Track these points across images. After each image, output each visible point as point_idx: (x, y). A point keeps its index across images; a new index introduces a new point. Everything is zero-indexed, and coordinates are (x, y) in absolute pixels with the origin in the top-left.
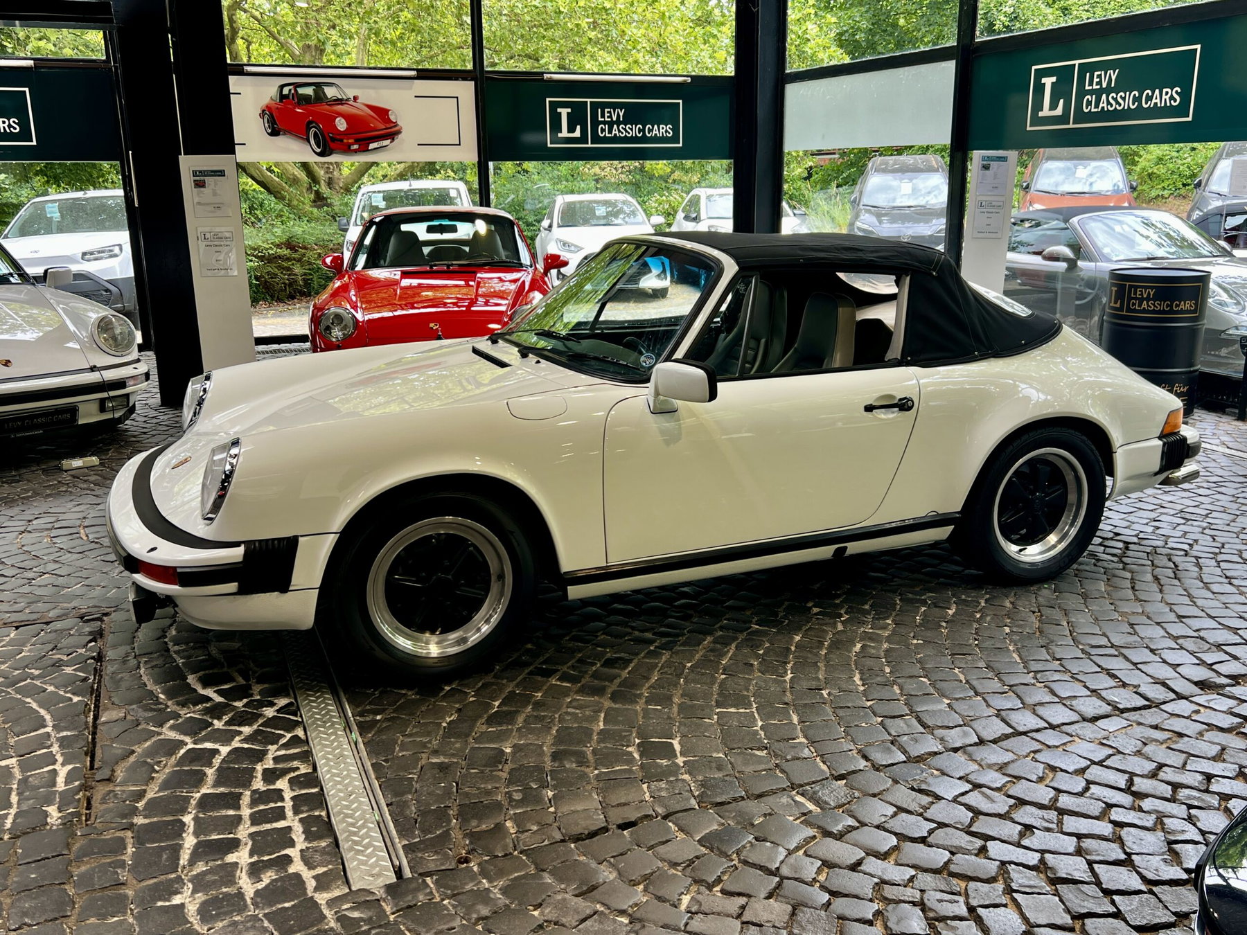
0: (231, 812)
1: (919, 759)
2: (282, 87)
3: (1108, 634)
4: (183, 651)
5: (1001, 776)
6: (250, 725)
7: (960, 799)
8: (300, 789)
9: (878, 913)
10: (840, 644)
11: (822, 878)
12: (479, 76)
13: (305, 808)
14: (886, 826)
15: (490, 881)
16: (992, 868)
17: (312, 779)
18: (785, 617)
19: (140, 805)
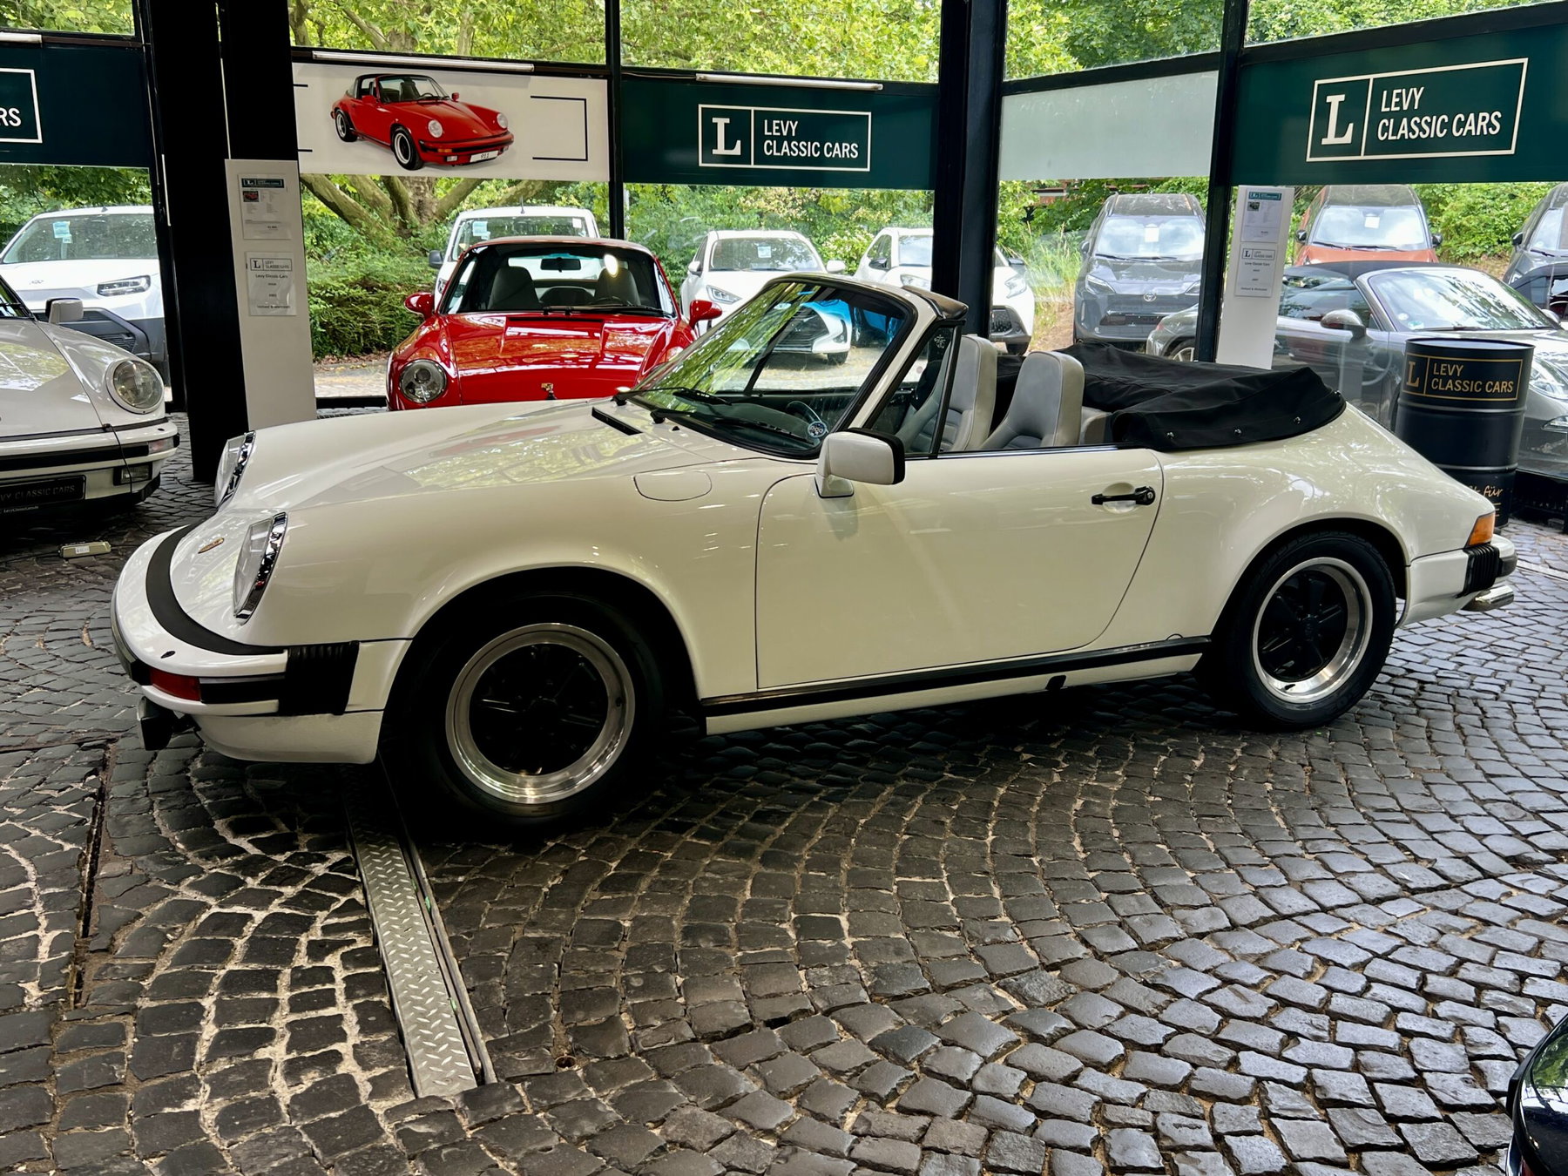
0: (265, 995)
1: (1154, 947)
2: (361, 79)
3: (1398, 795)
4: (210, 788)
5: (1259, 970)
6: (294, 884)
7: (1206, 998)
8: (356, 967)
9: (1098, 1140)
10: (1055, 800)
11: (1026, 1094)
12: (612, 72)
13: (361, 992)
14: (1111, 1029)
15: (598, 1090)
16: (1244, 1085)
17: (372, 955)
18: (987, 764)
19: (146, 984)
